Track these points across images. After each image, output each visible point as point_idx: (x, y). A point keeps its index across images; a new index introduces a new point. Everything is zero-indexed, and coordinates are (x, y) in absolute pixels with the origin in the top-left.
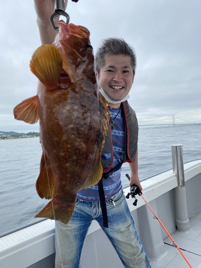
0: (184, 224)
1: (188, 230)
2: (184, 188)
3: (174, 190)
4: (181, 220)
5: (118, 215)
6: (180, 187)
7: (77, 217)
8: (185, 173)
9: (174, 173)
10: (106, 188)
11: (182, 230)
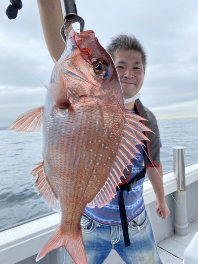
0: (182, 229)
1: (187, 234)
2: (184, 193)
3: (174, 194)
4: (179, 225)
5: (141, 242)
6: (179, 191)
7: (93, 247)
8: (186, 177)
9: (174, 176)
10: (128, 207)
11: (180, 235)
